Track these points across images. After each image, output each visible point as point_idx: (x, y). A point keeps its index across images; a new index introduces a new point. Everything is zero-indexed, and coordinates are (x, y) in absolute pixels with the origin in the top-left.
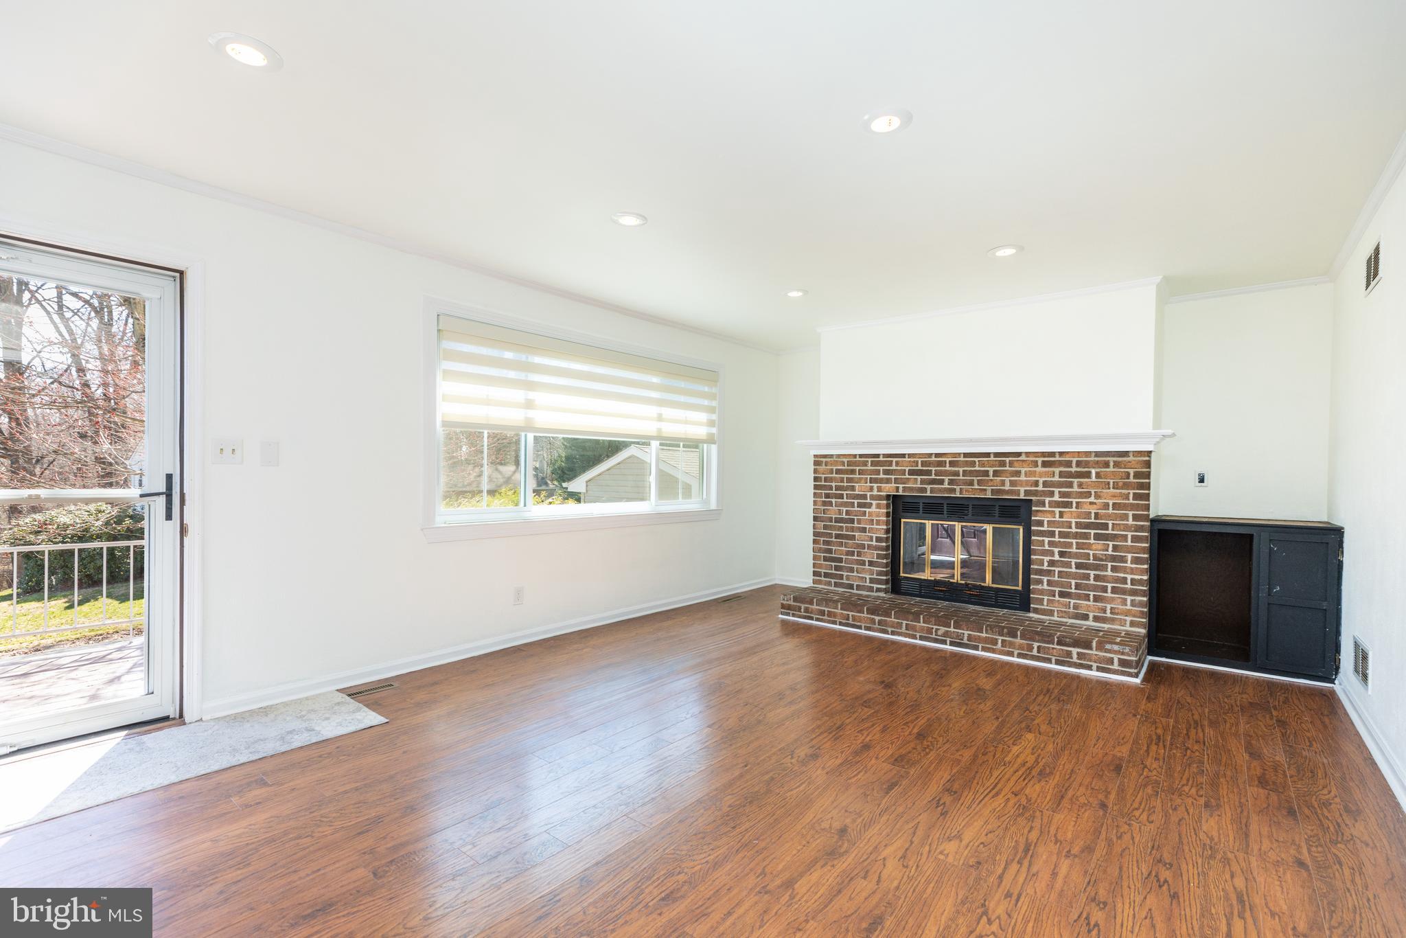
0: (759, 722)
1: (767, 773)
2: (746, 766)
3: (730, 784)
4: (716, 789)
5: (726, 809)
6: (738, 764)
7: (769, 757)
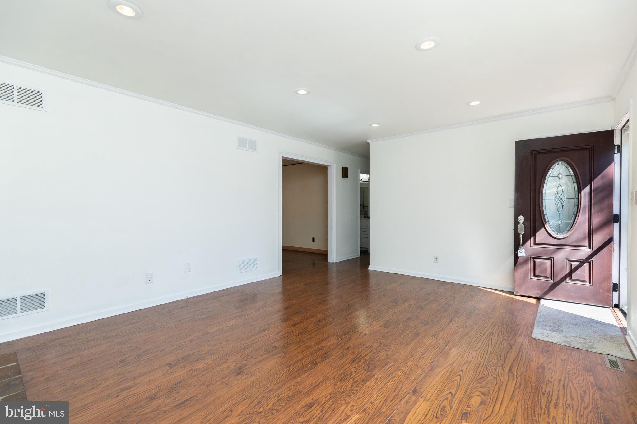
0: (341, 337)
1: (339, 316)
2: (346, 318)
3: (351, 313)
4: (356, 312)
5: (352, 308)
6: (349, 319)
7: (337, 321)
